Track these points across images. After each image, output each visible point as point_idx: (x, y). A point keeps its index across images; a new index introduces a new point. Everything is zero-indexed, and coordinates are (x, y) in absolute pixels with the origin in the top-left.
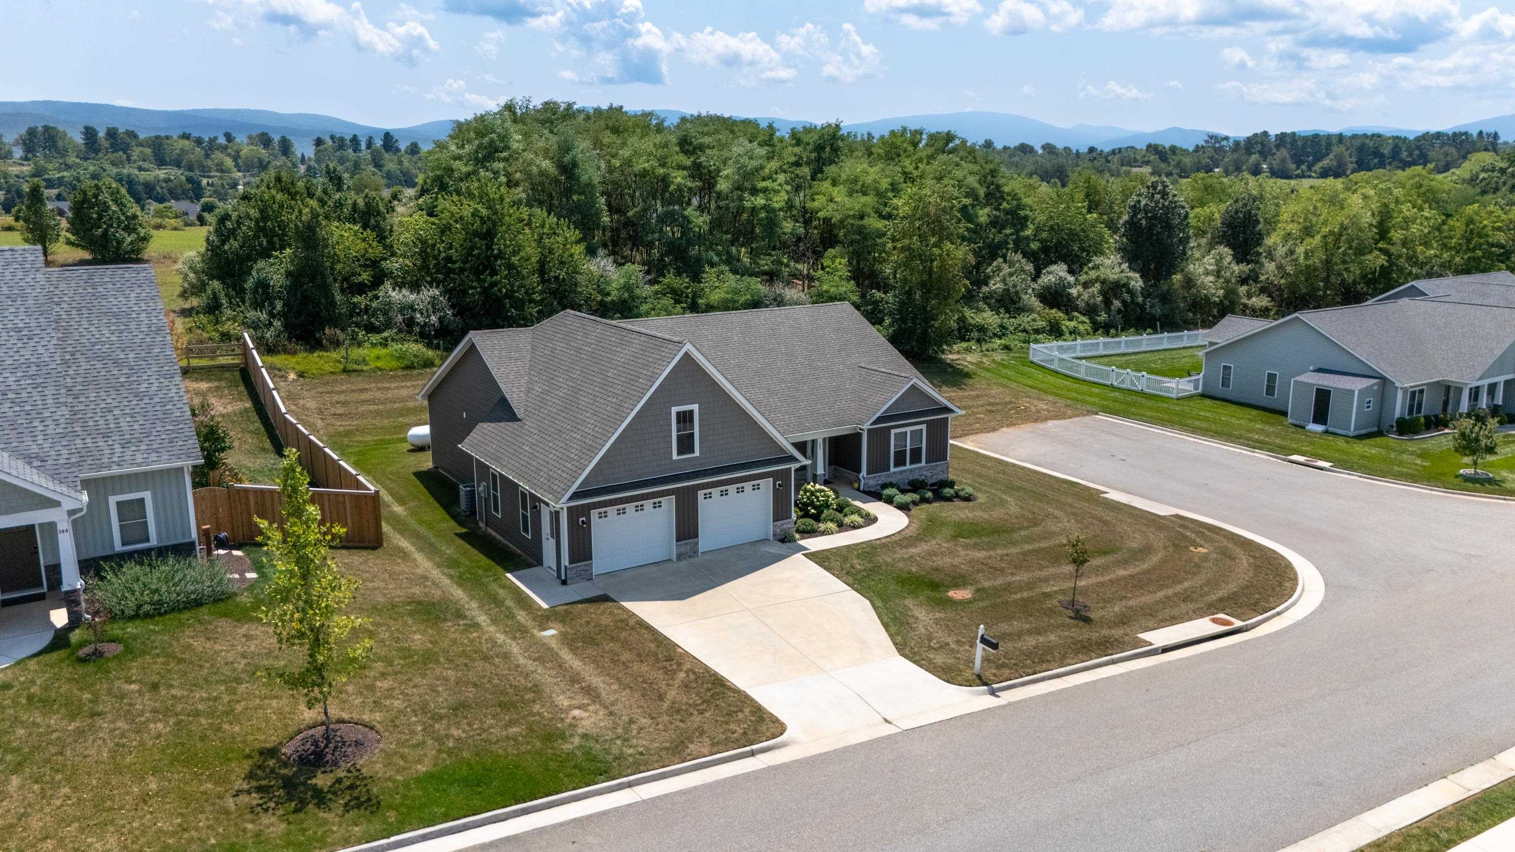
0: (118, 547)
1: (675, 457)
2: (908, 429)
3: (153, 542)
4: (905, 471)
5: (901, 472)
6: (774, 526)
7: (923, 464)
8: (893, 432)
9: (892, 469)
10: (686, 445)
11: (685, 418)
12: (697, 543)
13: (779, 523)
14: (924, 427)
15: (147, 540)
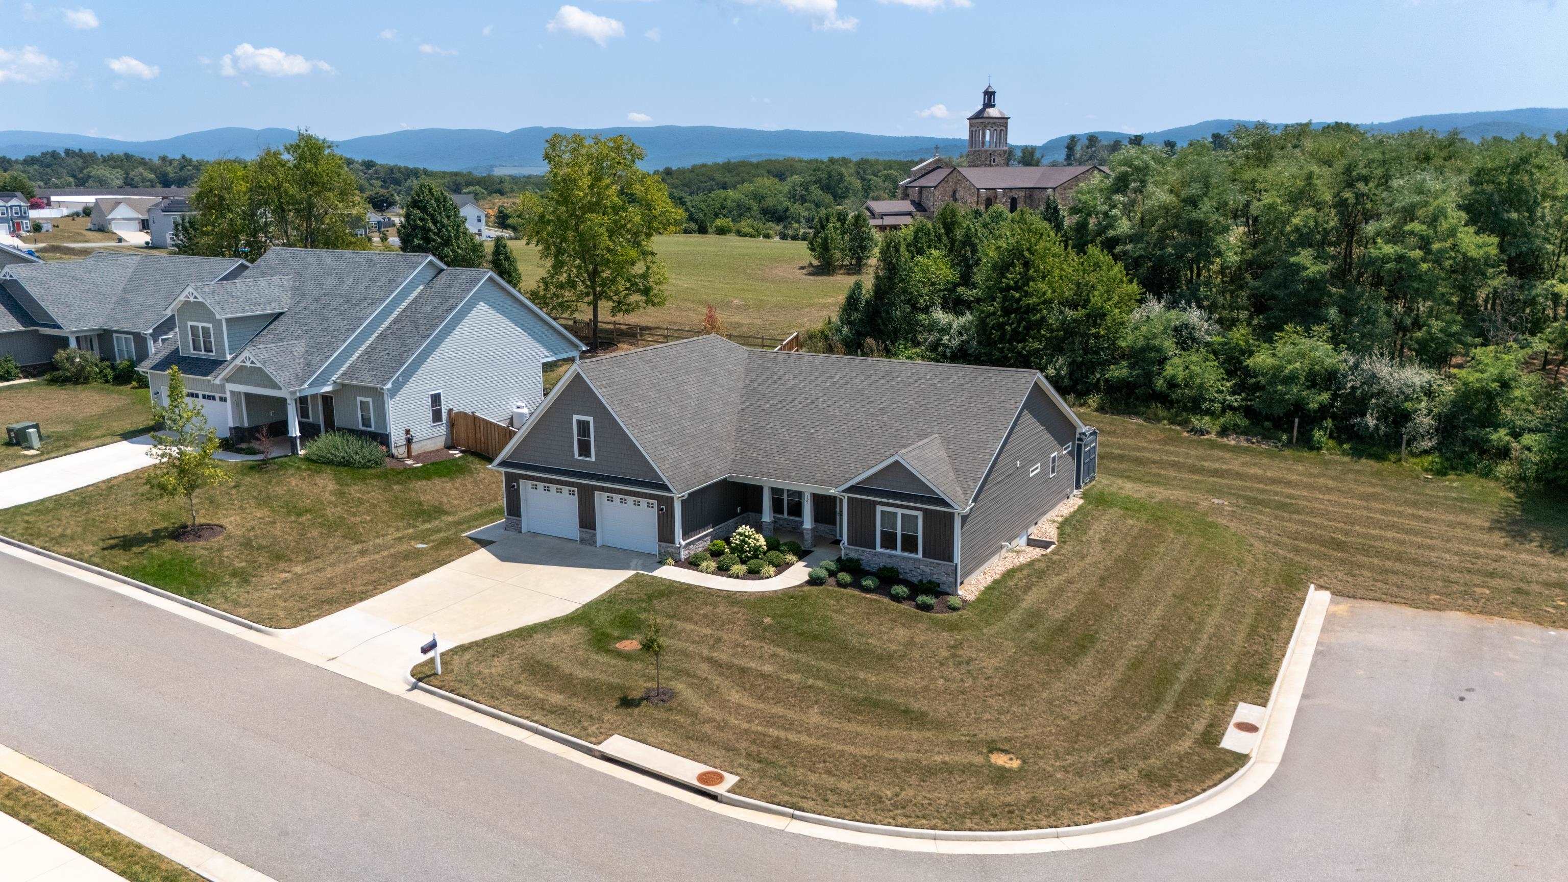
0: (361, 427)
1: (576, 456)
2: (900, 512)
3: (373, 429)
4: (896, 556)
5: (890, 556)
6: (660, 546)
7: (920, 555)
8: (879, 509)
9: (878, 549)
10: (584, 449)
11: (583, 427)
12: (595, 535)
13: (664, 544)
14: (920, 514)
15: (370, 426)
